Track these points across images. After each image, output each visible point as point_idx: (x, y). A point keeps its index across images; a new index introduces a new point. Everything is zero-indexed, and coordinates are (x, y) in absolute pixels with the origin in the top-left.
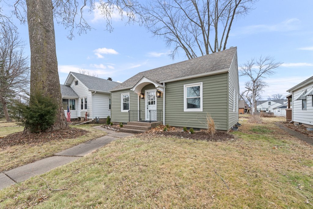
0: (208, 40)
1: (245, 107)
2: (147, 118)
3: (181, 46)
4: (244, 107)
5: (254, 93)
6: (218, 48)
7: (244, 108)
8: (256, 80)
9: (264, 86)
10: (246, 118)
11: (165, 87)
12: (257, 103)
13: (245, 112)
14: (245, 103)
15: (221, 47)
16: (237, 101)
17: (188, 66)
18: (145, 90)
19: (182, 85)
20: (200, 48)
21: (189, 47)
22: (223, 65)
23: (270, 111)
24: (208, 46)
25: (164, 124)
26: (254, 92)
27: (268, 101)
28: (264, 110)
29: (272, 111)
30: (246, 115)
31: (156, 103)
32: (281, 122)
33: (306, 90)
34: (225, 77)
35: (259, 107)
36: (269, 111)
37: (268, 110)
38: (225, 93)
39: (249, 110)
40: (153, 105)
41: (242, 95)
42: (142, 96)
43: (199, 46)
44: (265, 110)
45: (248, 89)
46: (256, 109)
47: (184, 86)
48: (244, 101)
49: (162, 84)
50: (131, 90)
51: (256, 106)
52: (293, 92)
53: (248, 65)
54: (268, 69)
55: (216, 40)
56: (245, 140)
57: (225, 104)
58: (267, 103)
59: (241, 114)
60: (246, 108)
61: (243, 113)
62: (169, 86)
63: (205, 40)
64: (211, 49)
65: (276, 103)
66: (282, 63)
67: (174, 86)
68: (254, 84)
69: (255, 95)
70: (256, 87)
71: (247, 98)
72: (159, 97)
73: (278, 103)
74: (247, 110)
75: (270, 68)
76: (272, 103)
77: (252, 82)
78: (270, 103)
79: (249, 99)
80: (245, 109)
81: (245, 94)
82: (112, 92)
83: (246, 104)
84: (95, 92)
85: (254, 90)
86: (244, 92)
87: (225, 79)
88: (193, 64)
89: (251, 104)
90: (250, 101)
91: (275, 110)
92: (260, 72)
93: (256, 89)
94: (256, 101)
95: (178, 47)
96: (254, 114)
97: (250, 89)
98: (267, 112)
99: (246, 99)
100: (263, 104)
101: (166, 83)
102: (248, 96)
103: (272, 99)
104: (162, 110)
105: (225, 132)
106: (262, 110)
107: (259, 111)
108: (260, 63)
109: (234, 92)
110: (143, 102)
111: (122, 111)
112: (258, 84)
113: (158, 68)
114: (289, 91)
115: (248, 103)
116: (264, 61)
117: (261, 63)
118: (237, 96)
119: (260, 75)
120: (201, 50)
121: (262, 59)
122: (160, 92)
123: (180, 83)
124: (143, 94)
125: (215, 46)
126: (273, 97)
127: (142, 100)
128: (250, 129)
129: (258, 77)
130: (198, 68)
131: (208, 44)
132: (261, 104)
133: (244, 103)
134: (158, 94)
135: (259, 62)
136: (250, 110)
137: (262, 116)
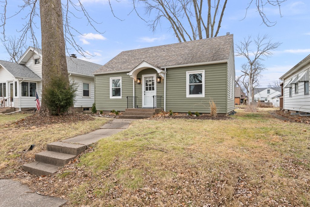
0: (200, 14)
2: (145, 105)
3: (165, 16)
4: (240, 96)
5: (252, 79)
6: (211, 23)
7: (239, 98)
8: (253, 63)
9: (262, 69)
10: (241, 108)
11: (166, 72)
12: (255, 91)
13: (241, 103)
14: (242, 90)
15: (214, 22)
16: (234, 88)
17: (187, 51)
18: (142, 75)
19: (184, 72)
20: (189, 21)
21: (175, 16)
22: (222, 55)
23: (269, 101)
24: (200, 21)
25: (165, 111)
26: (251, 77)
27: (267, 88)
28: (262, 100)
29: (271, 101)
30: (242, 106)
31: (155, 88)
32: (274, 111)
33: (298, 76)
34: (225, 66)
35: (257, 96)
36: (267, 101)
37: (267, 100)
38: (225, 81)
39: (245, 101)
40: (152, 91)
41: (238, 80)
42: (139, 81)
43: (189, 19)
44: (264, 100)
45: (244, 74)
46: (253, 98)
47: (187, 72)
48: (240, 89)
49: (163, 69)
50: (128, 74)
51: (254, 94)
52: (284, 79)
53: (245, 43)
54: (267, 49)
55: (209, 14)
56: (240, 119)
57: (225, 91)
58: (266, 90)
59: (236, 104)
61: (239, 104)
62: (170, 72)
63: (196, 14)
64: (203, 24)
65: (275, 91)
66: (281, 44)
67: (176, 73)
68: (251, 67)
69: (253, 80)
70: (254, 70)
71: (244, 85)
72: (160, 82)
73: (277, 92)
74: (243, 100)
75: (269, 48)
76: (272, 91)
77: (249, 64)
78: (269, 91)
79: (246, 86)
80: (241, 99)
81: (241, 79)
82: (96, 75)
83: (243, 92)
84: (71, 74)
85: (251, 74)
86: (240, 77)
87: (225, 69)
88: (191, 48)
89: (248, 92)
90: (247, 89)
91: (273, 99)
92: (258, 52)
93: (254, 72)
94: (254, 89)
95: (160, 16)
96: (251, 104)
97: (247, 73)
98: (265, 102)
99: (242, 86)
100: (261, 93)
101: (167, 69)
102: (245, 82)
103: (272, 87)
104: (163, 96)
105: (224, 115)
106: (260, 100)
107: (257, 101)
108: (257, 42)
109: (231, 79)
110: (140, 87)
111: (110, 98)
112: (256, 67)
113: (148, 48)
114: (281, 78)
115: (245, 91)
116: (262, 40)
117: (259, 42)
118: (233, 83)
119: (257, 56)
120: (190, 23)
121: (259, 37)
122: (160, 78)
123: (183, 70)
124: (140, 79)
125: (208, 21)
126: (273, 84)
127: (138, 85)
128: (245, 115)
129: (256, 59)
130: (198, 55)
131: (200, 19)
132: (259, 92)
133: (240, 91)
134: (159, 80)
135: (257, 40)
136: (247, 99)
137: (259, 106)
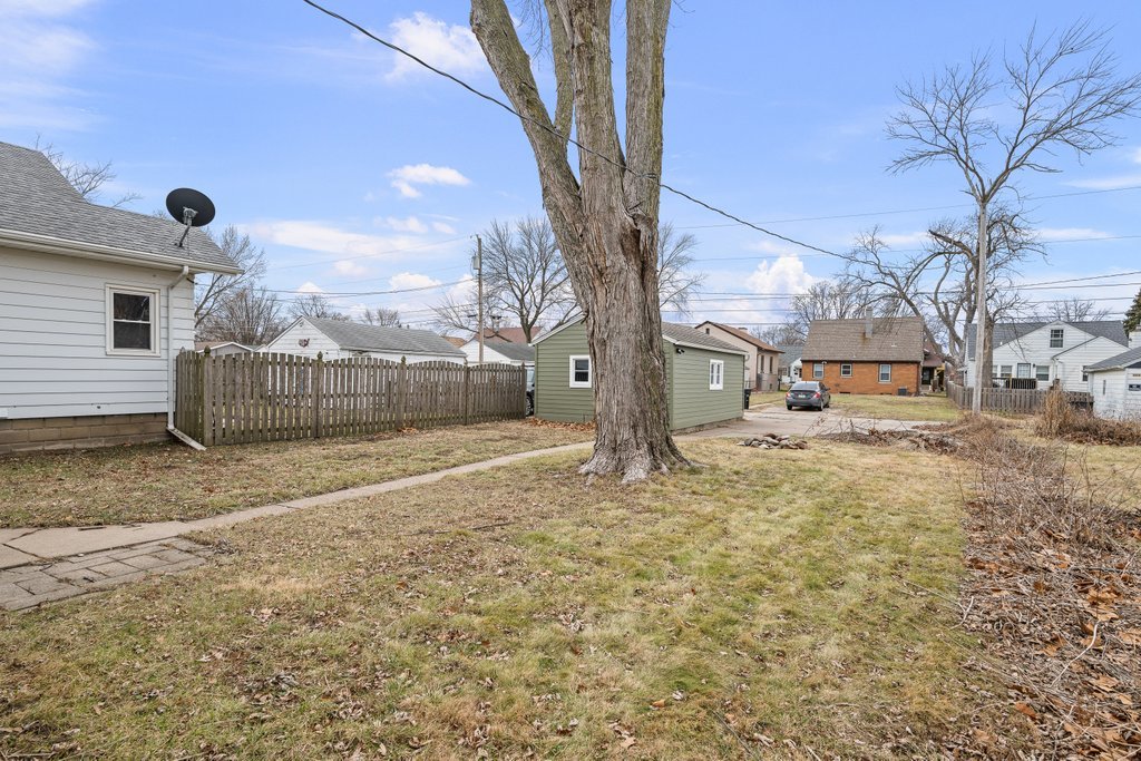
1: (926, 354)
4: (920, 358)
7: (918, 363)
8: (994, 190)
13: (926, 383)
14: (928, 334)
23: (1056, 381)
28: (1024, 376)
30: (928, 401)
35: (1001, 357)
36: (1050, 382)
37: (1046, 377)
39: (941, 374)
44: (1033, 376)
46: (988, 365)
48: (918, 326)
51: (991, 348)
59: (902, 393)
60: (929, 364)
61: (914, 390)
65: (1089, 337)
71: (939, 309)
74: (931, 373)
76: (1072, 335)
78: (1057, 336)
79: (948, 315)
80: (925, 369)
83: (932, 341)
90: (951, 326)
92: (1025, 133)
98: (1040, 384)
102: (942, 298)
106: (1014, 376)
107: (1002, 383)
115: (942, 336)
116: (1052, 62)
117: (1034, 70)
121: (1036, 46)
129: (1008, 170)
133: (920, 334)
